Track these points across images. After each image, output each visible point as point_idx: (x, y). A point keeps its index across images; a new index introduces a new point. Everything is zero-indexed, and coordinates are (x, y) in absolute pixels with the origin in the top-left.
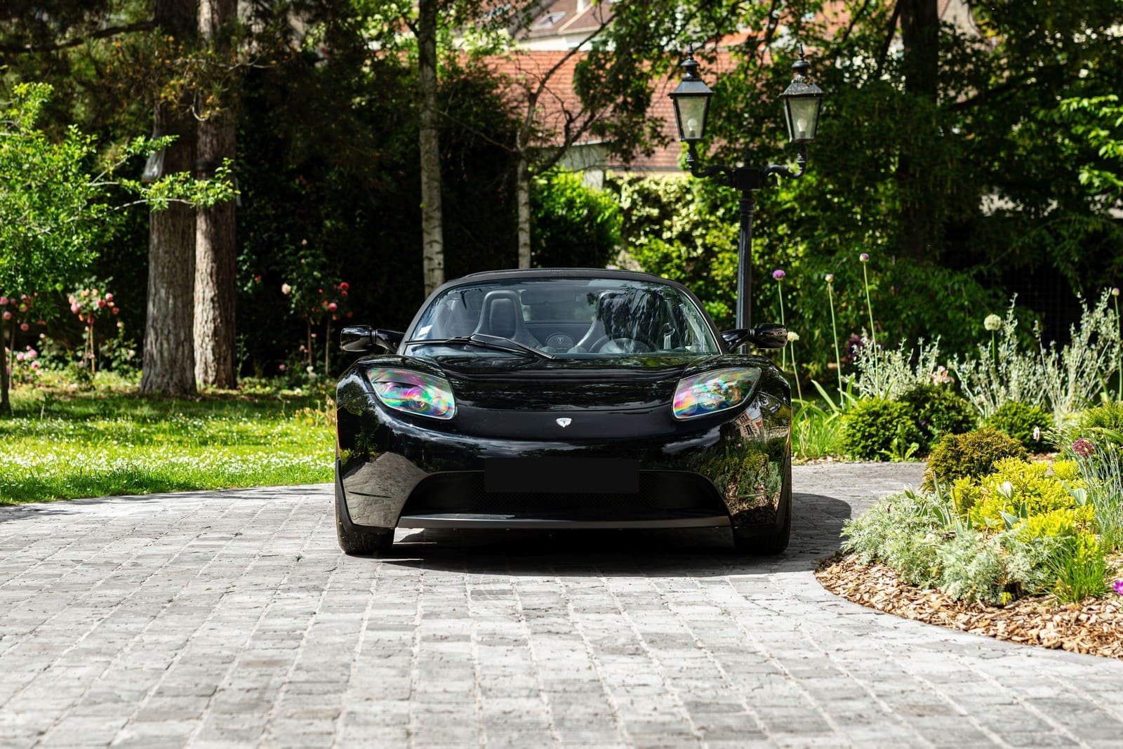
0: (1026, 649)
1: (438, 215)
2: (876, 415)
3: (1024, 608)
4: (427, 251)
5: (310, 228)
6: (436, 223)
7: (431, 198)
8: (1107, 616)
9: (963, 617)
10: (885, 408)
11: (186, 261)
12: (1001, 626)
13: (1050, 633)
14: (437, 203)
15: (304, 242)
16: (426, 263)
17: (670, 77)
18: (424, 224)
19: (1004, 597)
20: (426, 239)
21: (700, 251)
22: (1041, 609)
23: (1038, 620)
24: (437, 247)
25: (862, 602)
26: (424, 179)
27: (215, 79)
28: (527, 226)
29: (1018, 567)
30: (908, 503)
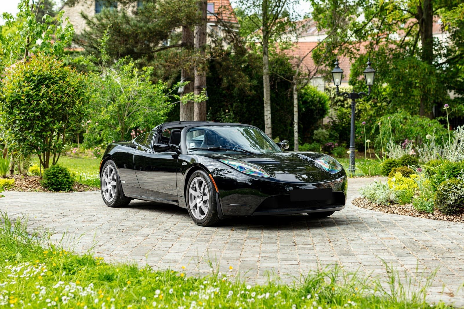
0: (390, 214)
1: (269, 102)
2: (391, 164)
3: (393, 206)
4: (266, 113)
5: (229, 106)
6: (269, 104)
7: (267, 97)
8: (410, 207)
9: (379, 208)
10: (394, 161)
11: (191, 117)
12: (387, 210)
13: (395, 211)
14: (269, 98)
15: (227, 111)
16: (265, 117)
17: (345, 56)
18: (265, 105)
19: (389, 203)
20: (265, 109)
21: (357, 111)
22: (396, 206)
23: (394, 209)
24: (269, 112)
25: (359, 206)
26: (265, 90)
27: (200, 63)
28: (297, 106)
29: (393, 197)
30: (375, 184)
